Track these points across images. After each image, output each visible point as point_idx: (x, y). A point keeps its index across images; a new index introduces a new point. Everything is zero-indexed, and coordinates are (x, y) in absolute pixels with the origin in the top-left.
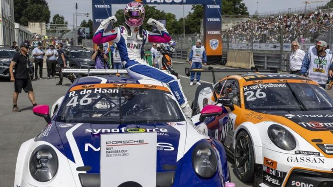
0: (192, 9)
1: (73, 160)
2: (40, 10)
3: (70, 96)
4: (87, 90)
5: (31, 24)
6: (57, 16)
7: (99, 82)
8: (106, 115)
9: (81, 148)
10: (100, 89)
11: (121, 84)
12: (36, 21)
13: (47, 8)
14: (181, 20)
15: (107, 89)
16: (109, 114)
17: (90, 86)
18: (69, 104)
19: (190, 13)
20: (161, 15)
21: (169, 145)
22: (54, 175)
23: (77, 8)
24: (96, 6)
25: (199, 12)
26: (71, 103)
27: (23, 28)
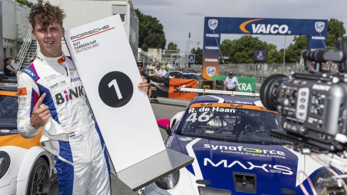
0: (294, 40)
1: (193, 173)
2: (158, 39)
3: (189, 112)
4: (205, 108)
5: (150, 49)
6: (171, 44)
7: (217, 101)
8: (218, 133)
9: (201, 163)
10: (218, 108)
11: (237, 105)
12: (154, 47)
13: (164, 37)
14: (282, 50)
15: (225, 108)
16: (221, 132)
17: (208, 105)
18: (188, 120)
19: (291, 45)
20: (263, 45)
21: (287, 169)
22: (175, 184)
23: (190, 36)
24: (207, 35)
25: (300, 43)
26: (191, 119)
27: (144, 53)
